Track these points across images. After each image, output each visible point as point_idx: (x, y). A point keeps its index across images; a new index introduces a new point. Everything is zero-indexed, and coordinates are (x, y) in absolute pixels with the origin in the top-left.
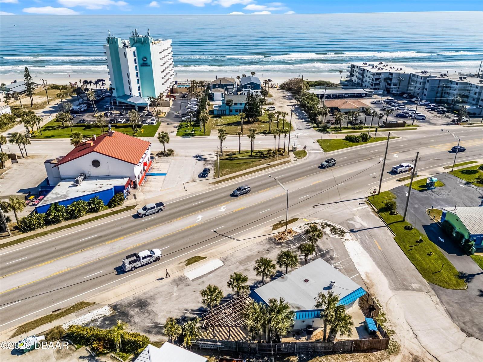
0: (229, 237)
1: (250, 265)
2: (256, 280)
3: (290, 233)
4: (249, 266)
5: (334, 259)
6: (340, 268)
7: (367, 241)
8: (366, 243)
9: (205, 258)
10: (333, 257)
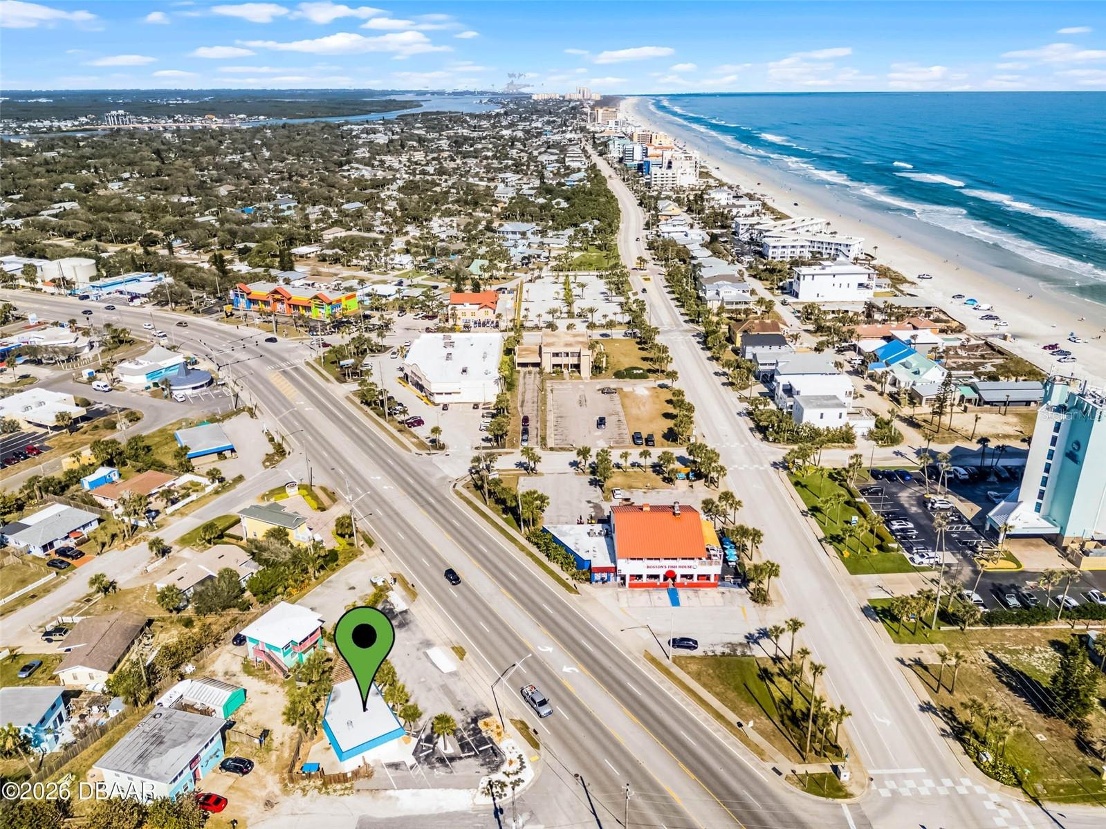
3: (499, 734)
5: (429, 770)
6: (411, 772)
9: (462, 659)
10: (435, 770)
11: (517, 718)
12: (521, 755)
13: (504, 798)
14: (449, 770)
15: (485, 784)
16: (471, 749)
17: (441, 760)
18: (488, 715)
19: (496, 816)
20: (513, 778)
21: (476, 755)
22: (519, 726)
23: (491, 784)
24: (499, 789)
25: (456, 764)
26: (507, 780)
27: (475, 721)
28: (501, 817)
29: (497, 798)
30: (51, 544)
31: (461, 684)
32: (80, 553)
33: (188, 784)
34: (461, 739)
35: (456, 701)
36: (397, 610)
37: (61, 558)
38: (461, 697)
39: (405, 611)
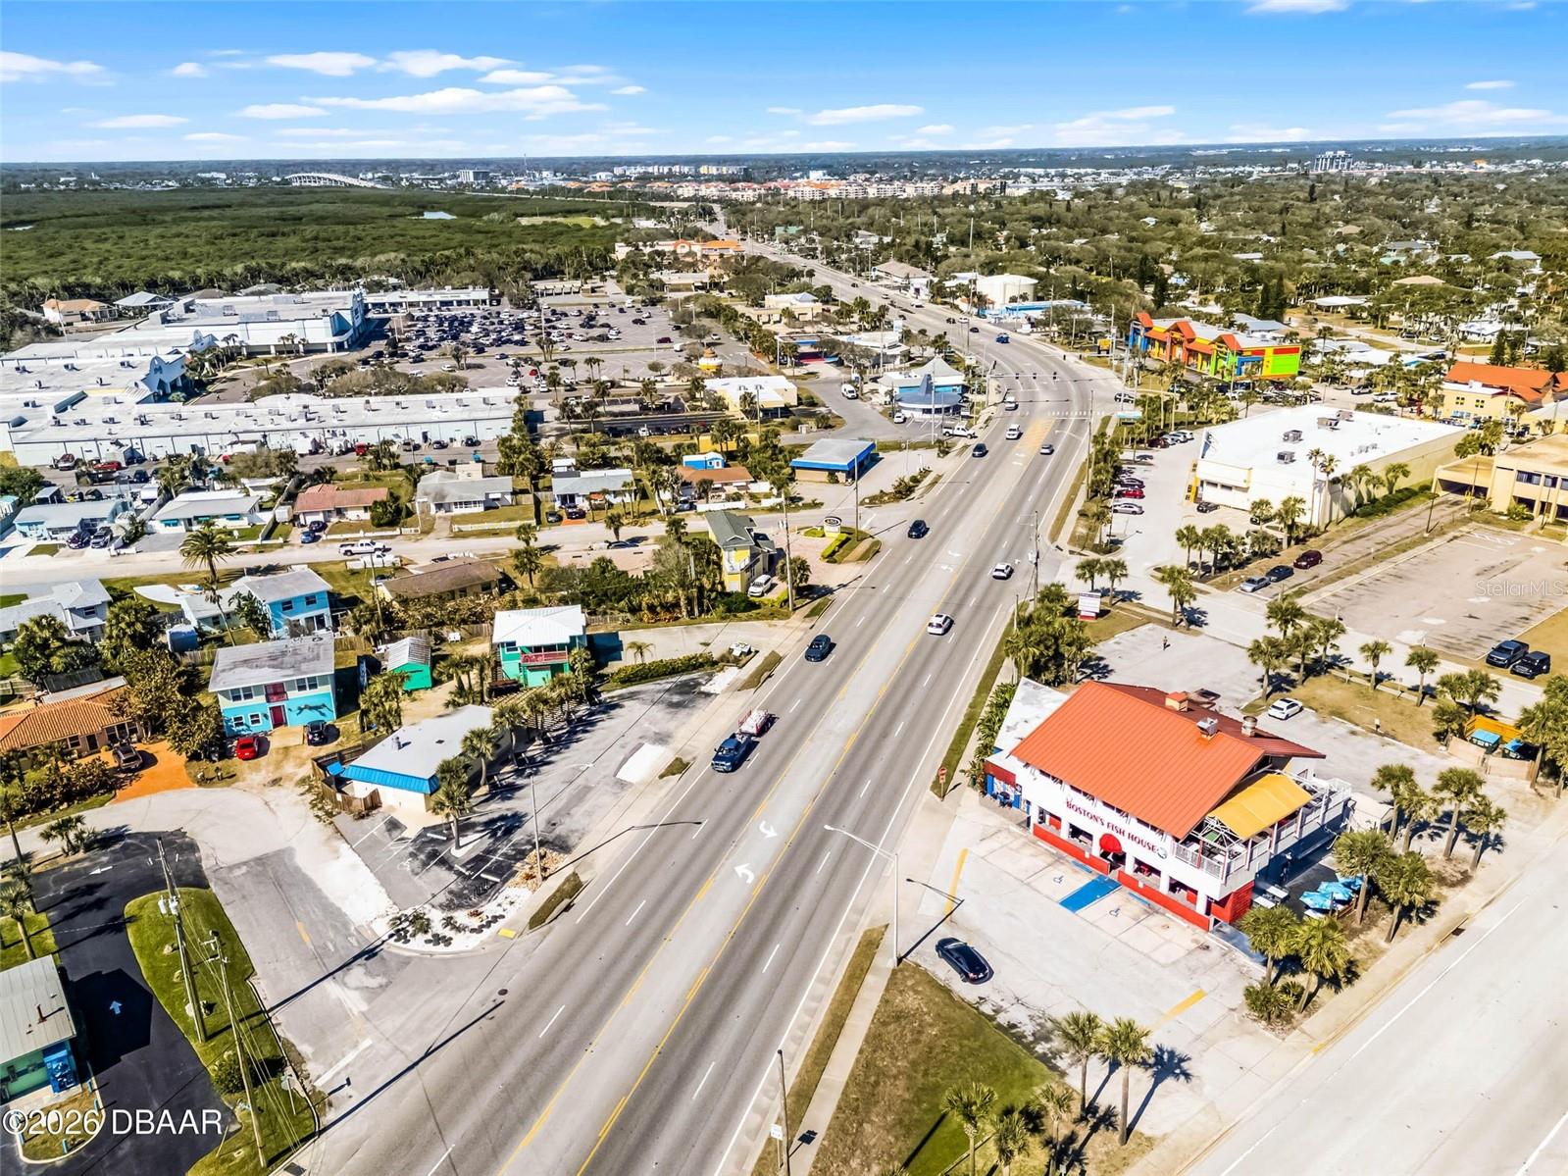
0: (656, 826)
1: (567, 791)
2: (540, 775)
4: (567, 788)
7: (331, 934)
8: (334, 927)
9: (662, 777)
11: (584, 878)
12: (503, 917)
13: (400, 944)
14: (418, 870)
15: (413, 912)
16: (476, 869)
17: (433, 855)
18: (565, 849)
19: (358, 956)
20: (446, 932)
21: (466, 878)
22: (567, 888)
23: (418, 917)
24: (413, 929)
25: (438, 871)
26: (437, 927)
27: (539, 844)
28: (361, 961)
29: (395, 938)
30: (572, 498)
31: (607, 799)
32: (582, 515)
33: (261, 718)
34: (490, 851)
35: (566, 811)
36: (703, 689)
37: (563, 513)
38: (578, 811)
39: (708, 695)
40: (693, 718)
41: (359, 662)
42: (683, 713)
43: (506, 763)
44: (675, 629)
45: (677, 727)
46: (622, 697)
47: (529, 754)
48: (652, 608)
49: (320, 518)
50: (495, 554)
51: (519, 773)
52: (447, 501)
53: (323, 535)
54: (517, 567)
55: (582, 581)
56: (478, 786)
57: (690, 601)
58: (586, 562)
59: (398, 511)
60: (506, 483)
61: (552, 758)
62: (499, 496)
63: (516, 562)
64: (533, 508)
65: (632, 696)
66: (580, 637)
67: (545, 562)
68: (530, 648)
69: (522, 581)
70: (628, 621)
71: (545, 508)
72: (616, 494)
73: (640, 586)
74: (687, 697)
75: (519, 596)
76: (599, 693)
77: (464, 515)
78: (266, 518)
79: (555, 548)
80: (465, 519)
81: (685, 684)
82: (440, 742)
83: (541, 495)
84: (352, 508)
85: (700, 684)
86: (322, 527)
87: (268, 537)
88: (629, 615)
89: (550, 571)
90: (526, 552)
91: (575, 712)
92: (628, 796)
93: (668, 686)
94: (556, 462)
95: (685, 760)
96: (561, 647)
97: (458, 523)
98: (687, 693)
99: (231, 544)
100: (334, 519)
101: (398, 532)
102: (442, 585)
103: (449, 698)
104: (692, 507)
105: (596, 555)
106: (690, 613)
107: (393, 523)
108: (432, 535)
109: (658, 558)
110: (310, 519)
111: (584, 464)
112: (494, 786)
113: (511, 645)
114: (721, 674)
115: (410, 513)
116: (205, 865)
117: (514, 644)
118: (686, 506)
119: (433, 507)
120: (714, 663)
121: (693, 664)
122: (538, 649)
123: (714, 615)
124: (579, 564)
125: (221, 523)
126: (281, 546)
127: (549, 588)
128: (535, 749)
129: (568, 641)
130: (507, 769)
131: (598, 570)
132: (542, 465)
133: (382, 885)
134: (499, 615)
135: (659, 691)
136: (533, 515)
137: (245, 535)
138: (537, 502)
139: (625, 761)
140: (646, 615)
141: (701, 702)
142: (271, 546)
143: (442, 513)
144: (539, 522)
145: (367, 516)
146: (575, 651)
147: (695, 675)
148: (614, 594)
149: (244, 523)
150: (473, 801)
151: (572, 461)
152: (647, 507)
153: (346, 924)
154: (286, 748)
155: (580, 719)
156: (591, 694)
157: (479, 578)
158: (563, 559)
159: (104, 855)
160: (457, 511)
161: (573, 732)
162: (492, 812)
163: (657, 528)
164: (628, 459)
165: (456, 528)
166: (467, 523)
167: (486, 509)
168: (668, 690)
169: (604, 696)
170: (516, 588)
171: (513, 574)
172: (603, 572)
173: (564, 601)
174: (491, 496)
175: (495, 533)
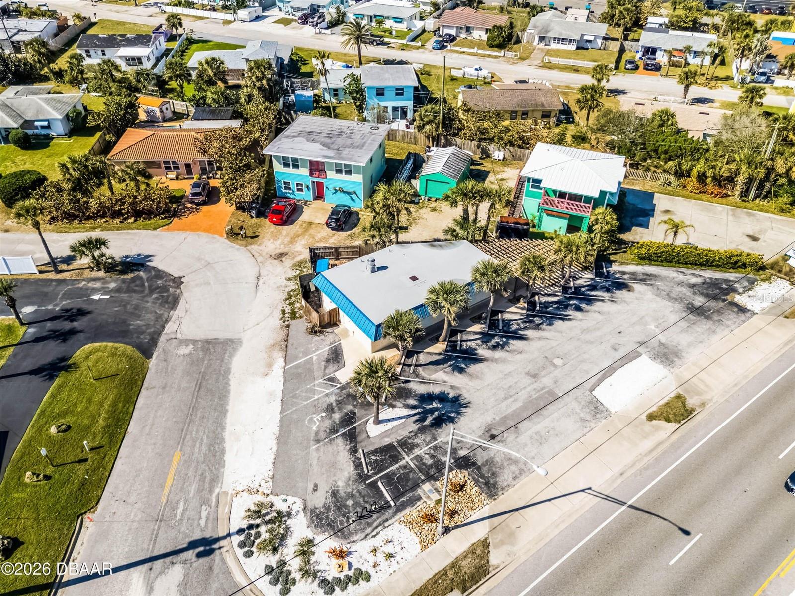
0: (623, 503)
1: (529, 389)
2: (507, 351)
3: (430, 518)
4: (530, 385)
5: (324, 405)
6: (321, 381)
7: (193, 489)
9: (651, 417)
10: (324, 414)
11: (495, 558)
12: (368, 578)
13: (240, 552)
14: (322, 435)
15: (281, 505)
16: (378, 467)
17: (349, 419)
18: (491, 488)
19: (193, 545)
20: (295, 564)
21: (362, 477)
22: (467, 566)
23: (281, 517)
24: (265, 536)
25: (341, 447)
26: (289, 550)
27: (464, 463)
28: (191, 554)
29: (242, 538)
30: (654, 51)
31: (569, 425)
32: (658, 68)
33: (304, 188)
34: (407, 445)
35: (513, 424)
36: (738, 299)
37: (641, 64)
38: (529, 429)
39: (742, 310)
40: (715, 338)
41: (408, 158)
42: (704, 325)
43: (477, 319)
44: (720, 208)
45: (690, 345)
46: (634, 277)
47: (507, 316)
48: (702, 178)
49: (453, 32)
50: (568, 88)
51: (486, 337)
52: (549, 35)
53: (450, 46)
54: (579, 101)
55: (636, 130)
56: (436, 340)
57: (750, 181)
58: (647, 112)
59: (510, 36)
60: (603, 29)
61: (529, 333)
62: (592, 38)
63: (579, 96)
64: (616, 55)
65: (646, 279)
66: (611, 194)
67: (607, 103)
68: (555, 192)
69: (580, 117)
70: (669, 184)
71: (627, 56)
72: (696, 54)
73: (697, 150)
74: (713, 304)
75: (572, 130)
76: (610, 263)
77: (558, 50)
78: (418, 25)
79: (623, 92)
80: (557, 53)
81: (715, 284)
82: (414, 279)
83: (627, 44)
84: (478, 29)
85: (735, 291)
86: (452, 39)
87: (413, 40)
88: (672, 179)
89: (609, 112)
90: (593, 88)
91: (575, 278)
92: (598, 433)
93: (694, 280)
94: (651, 19)
95: (691, 402)
96: (588, 200)
97: (551, 56)
98: (715, 298)
99: (386, 40)
100: (463, 36)
101: (502, 54)
102: (507, 104)
103: (452, 225)
104: (768, 80)
105: (659, 107)
106: (745, 194)
107: (501, 46)
108: (527, 61)
109: (729, 124)
110: (447, 31)
111: (674, 25)
112: (453, 346)
113: (537, 182)
114: (765, 285)
115: (518, 41)
116: (170, 328)
117: (540, 182)
118: (763, 78)
119: (537, 39)
120: (763, 268)
121: (734, 262)
122: (562, 195)
123: (771, 204)
124: (640, 111)
125: (388, 24)
126: (418, 48)
127: (601, 129)
128: (514, 313)
129: (596, 195)
130: (477, 327)
131: (657, 122)
132: (638, 19)
133: (279, 439)
134: (540, 147)
135: (680, 284)
136: (614, 60)
137: (401, 35)
138: (622, 50)
139: (610, 371)
140: (692, 182)
141: (731, 317)
142: (411, 47)
143: (542, 46)
144: (617, 67)
145: (485, 37)
146: (599, 210)
147: (732, 276)
148: (666, 152)
149: (403, 27)
150: (423, 358)
151: (666, 20)
152: (721, 72)
153: (215, 479)
154: (310, 223)
155: (577, 289)
156: (602, 260)
157: (543, 105)
158: (625, 104)
159: (115, 281)
160: (554, 46)
161: (563, 305)
162: (435, 382)
163: (729, 94)
164: (716, 28)
165: (547, 59)
166: (557, 56)
167: (578, 48)
168: (693, 286)
169: (615, 268)
170: (573, 122)
171: (574, 108)
172: (661, 126)
173: (611, 147)
174: (586, 38)
175: (576, 70)
